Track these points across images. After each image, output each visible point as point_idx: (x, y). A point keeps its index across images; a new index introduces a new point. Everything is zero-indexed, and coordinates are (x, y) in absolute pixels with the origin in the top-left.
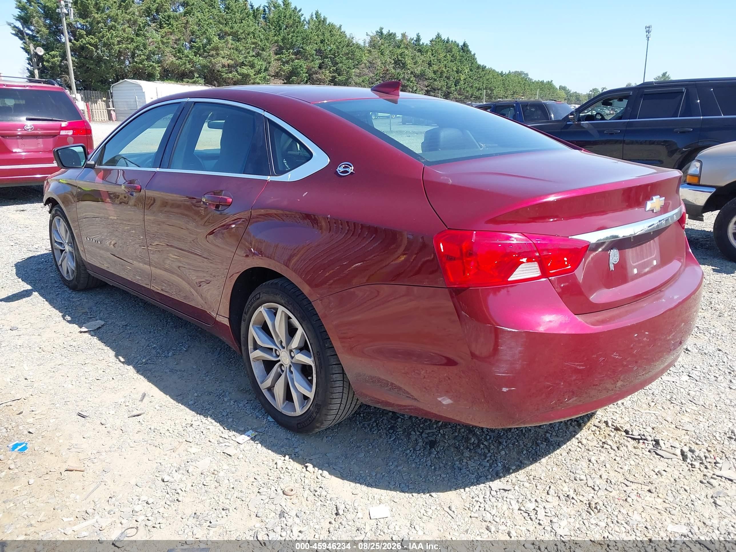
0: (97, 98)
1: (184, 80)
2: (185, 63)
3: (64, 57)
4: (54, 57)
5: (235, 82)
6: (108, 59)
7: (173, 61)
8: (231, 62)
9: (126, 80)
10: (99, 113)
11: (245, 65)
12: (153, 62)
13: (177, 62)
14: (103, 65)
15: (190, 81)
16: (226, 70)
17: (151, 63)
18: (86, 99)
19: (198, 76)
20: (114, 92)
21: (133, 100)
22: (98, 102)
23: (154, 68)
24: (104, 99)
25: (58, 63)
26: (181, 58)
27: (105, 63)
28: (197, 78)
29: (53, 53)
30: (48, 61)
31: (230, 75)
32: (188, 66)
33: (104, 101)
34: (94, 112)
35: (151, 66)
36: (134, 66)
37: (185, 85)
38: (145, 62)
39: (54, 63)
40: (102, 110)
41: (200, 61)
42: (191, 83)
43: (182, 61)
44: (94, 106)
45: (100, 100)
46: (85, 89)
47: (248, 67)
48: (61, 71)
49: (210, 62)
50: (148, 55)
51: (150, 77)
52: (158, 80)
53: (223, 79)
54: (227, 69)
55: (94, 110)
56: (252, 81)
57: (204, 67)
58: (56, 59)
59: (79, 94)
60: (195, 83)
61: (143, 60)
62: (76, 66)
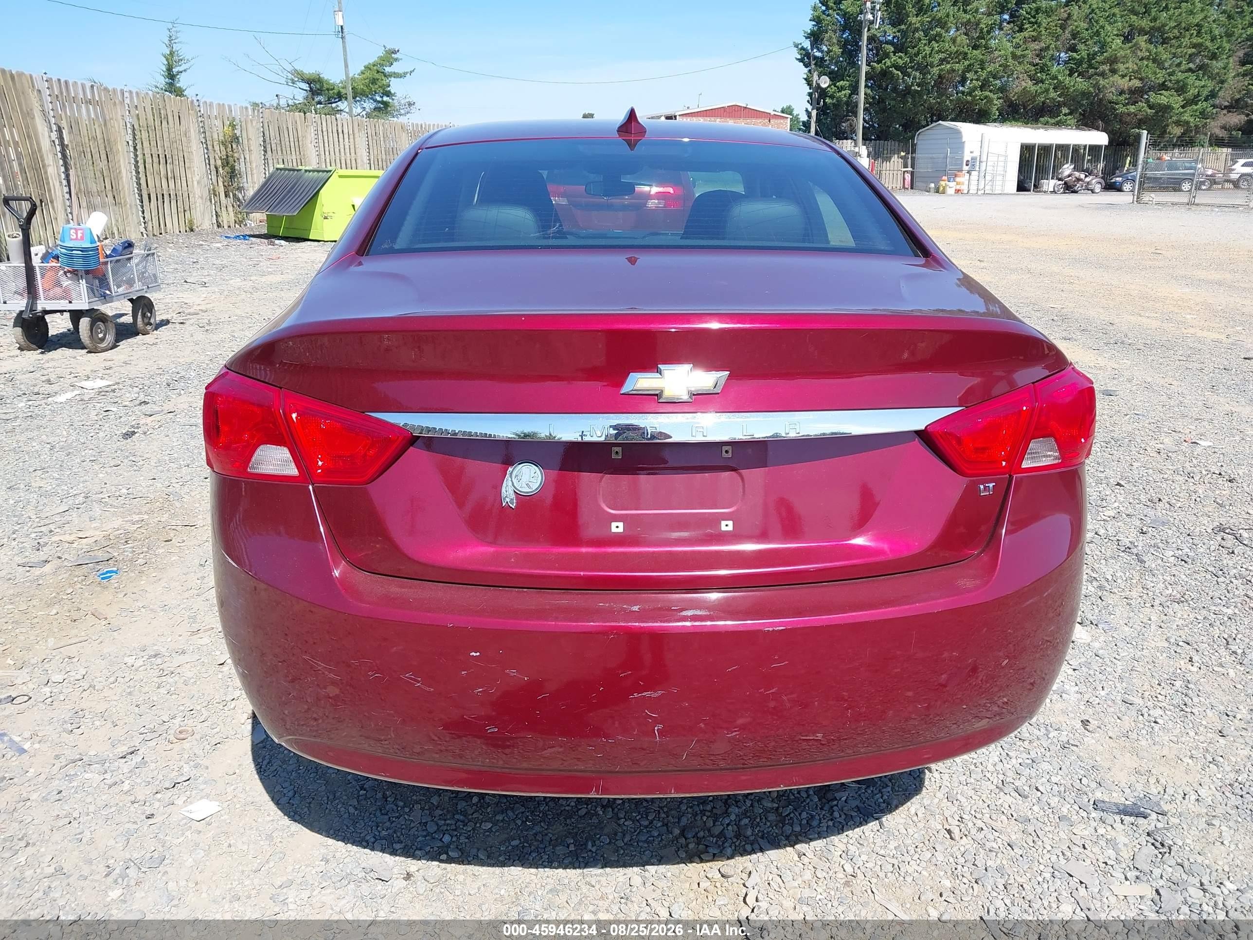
0: (893, 152)
1: (1042, 119)
2: (1047, 91)
3: (855, 89)
4: (841, 89)
5: (1140, 120)
6: (919, 89)
7: (1026, 87)
8: (1137, 83)
9: (940, 122)
10: (891, 175)
11: (1167, 89)
12: (991, 91)
13: (1033, 88)
14: (910, 100)
15: (1053, 121)
16: (1126, 99)
17: (987, 93)
18: (875, 155)
19: (1067, 111)
20: (919, 143)
21: (942, 156)
22: (893, 159)
23: (990, 101)
24: (903, 154)
25: (845, 99)
26: (1042, 81)
27: (913, 97)
28: (1065, 115)
29: (841, 83)
30: (832, 97)
31: (1132, 109)
32: (1052, 94)
33: (902, 158)
34: (883, 174)
35: (986, 97)
36: (958, 99)
37: (1039, 128)
38: (978, 93)
39: (839, 100)
40: (895, 172)
41: (1079, 84)
42: (1052, 125)
43: (1044, 86)
44: (887, 165)
45: (896, 156)
46: (878, 138)
47: (1173, 92)
48: (848, 111)
49: (1096, 86)
50: (984, 79)
51: (980, 117)
52: (995, 121)
53: (1116, 115)
54: (1128, 96)
55: (884, 172)
56: (1174, 118)
57: (1085, 94)
58: (843, 92)
59: (865, 147)
60: (1059, 124)
61: (974, 89)
62: (870, 103)
